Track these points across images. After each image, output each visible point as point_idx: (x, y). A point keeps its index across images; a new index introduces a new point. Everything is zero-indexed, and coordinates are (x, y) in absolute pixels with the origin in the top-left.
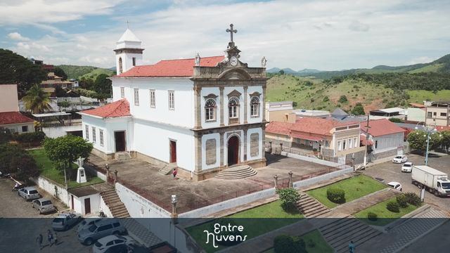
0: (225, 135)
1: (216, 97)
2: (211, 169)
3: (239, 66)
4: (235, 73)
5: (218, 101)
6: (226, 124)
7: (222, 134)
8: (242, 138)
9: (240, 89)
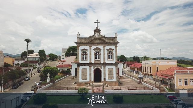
0: (92, 67)
1: (87, 50)
2: (84, 82)
3: (100, 37)
4: (97, 40)
5: (88, 52)
6: (93, 62)
7: (90, 67)
8: (102, 70)
9: (101, 47)
